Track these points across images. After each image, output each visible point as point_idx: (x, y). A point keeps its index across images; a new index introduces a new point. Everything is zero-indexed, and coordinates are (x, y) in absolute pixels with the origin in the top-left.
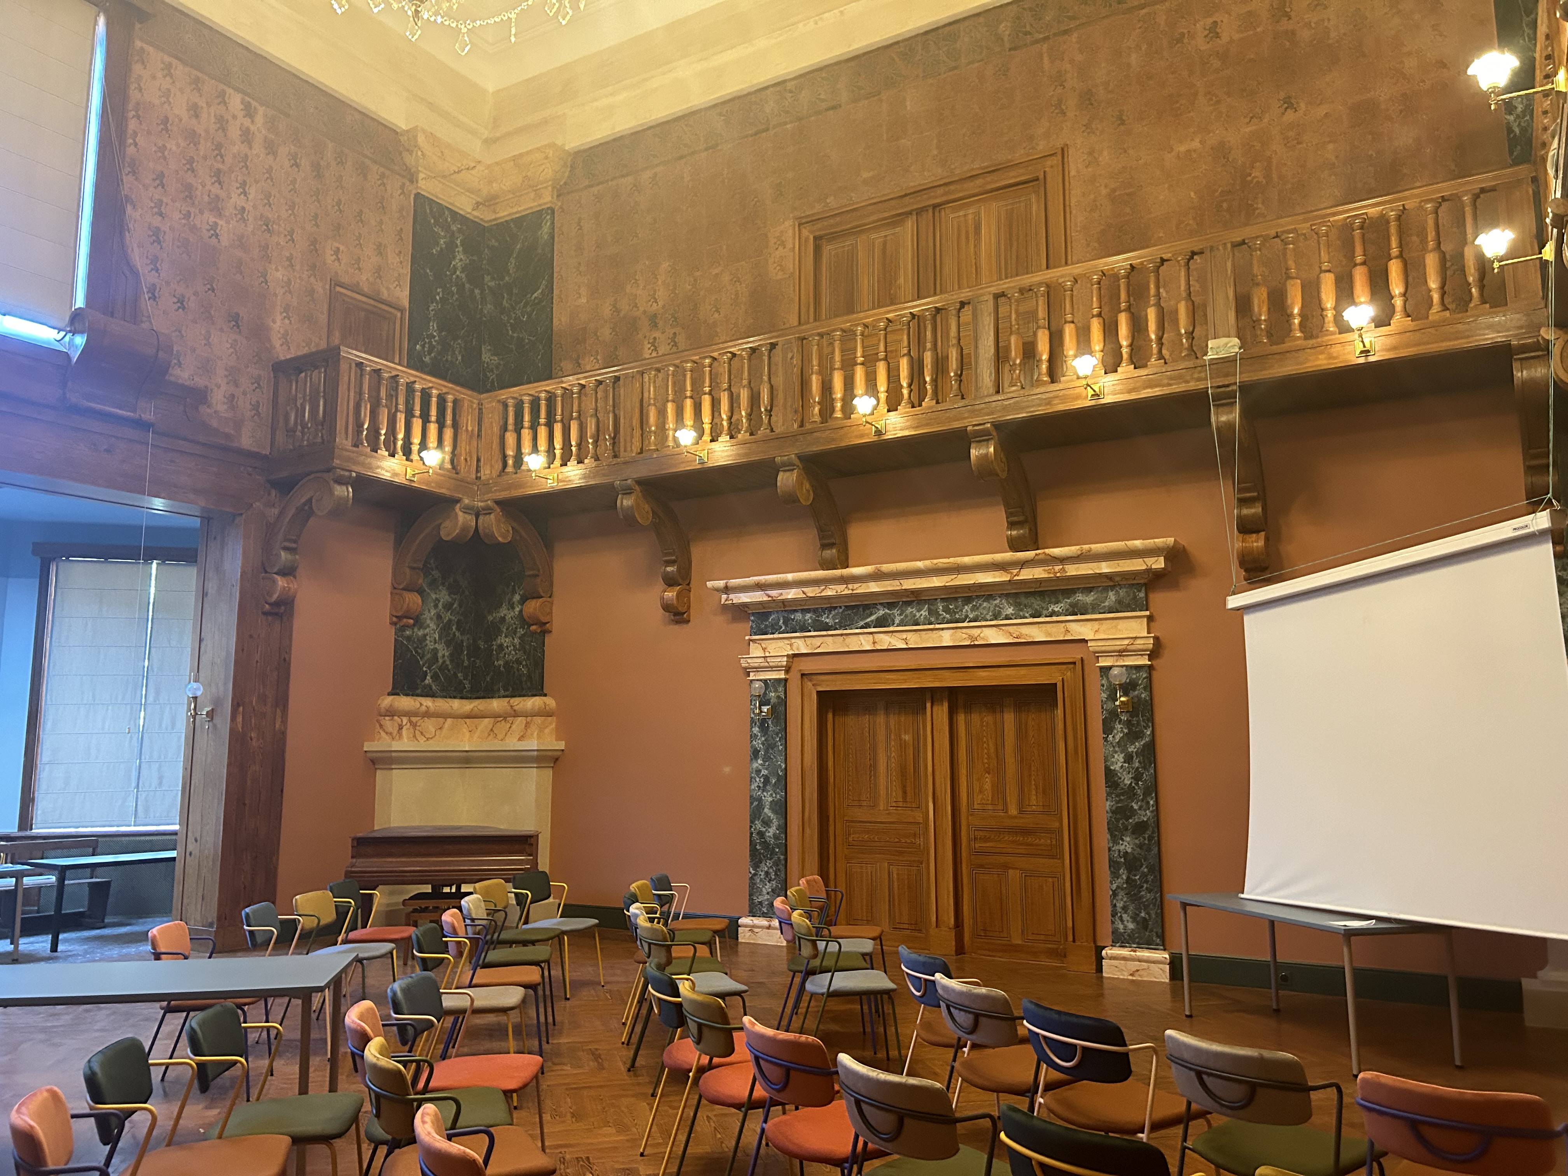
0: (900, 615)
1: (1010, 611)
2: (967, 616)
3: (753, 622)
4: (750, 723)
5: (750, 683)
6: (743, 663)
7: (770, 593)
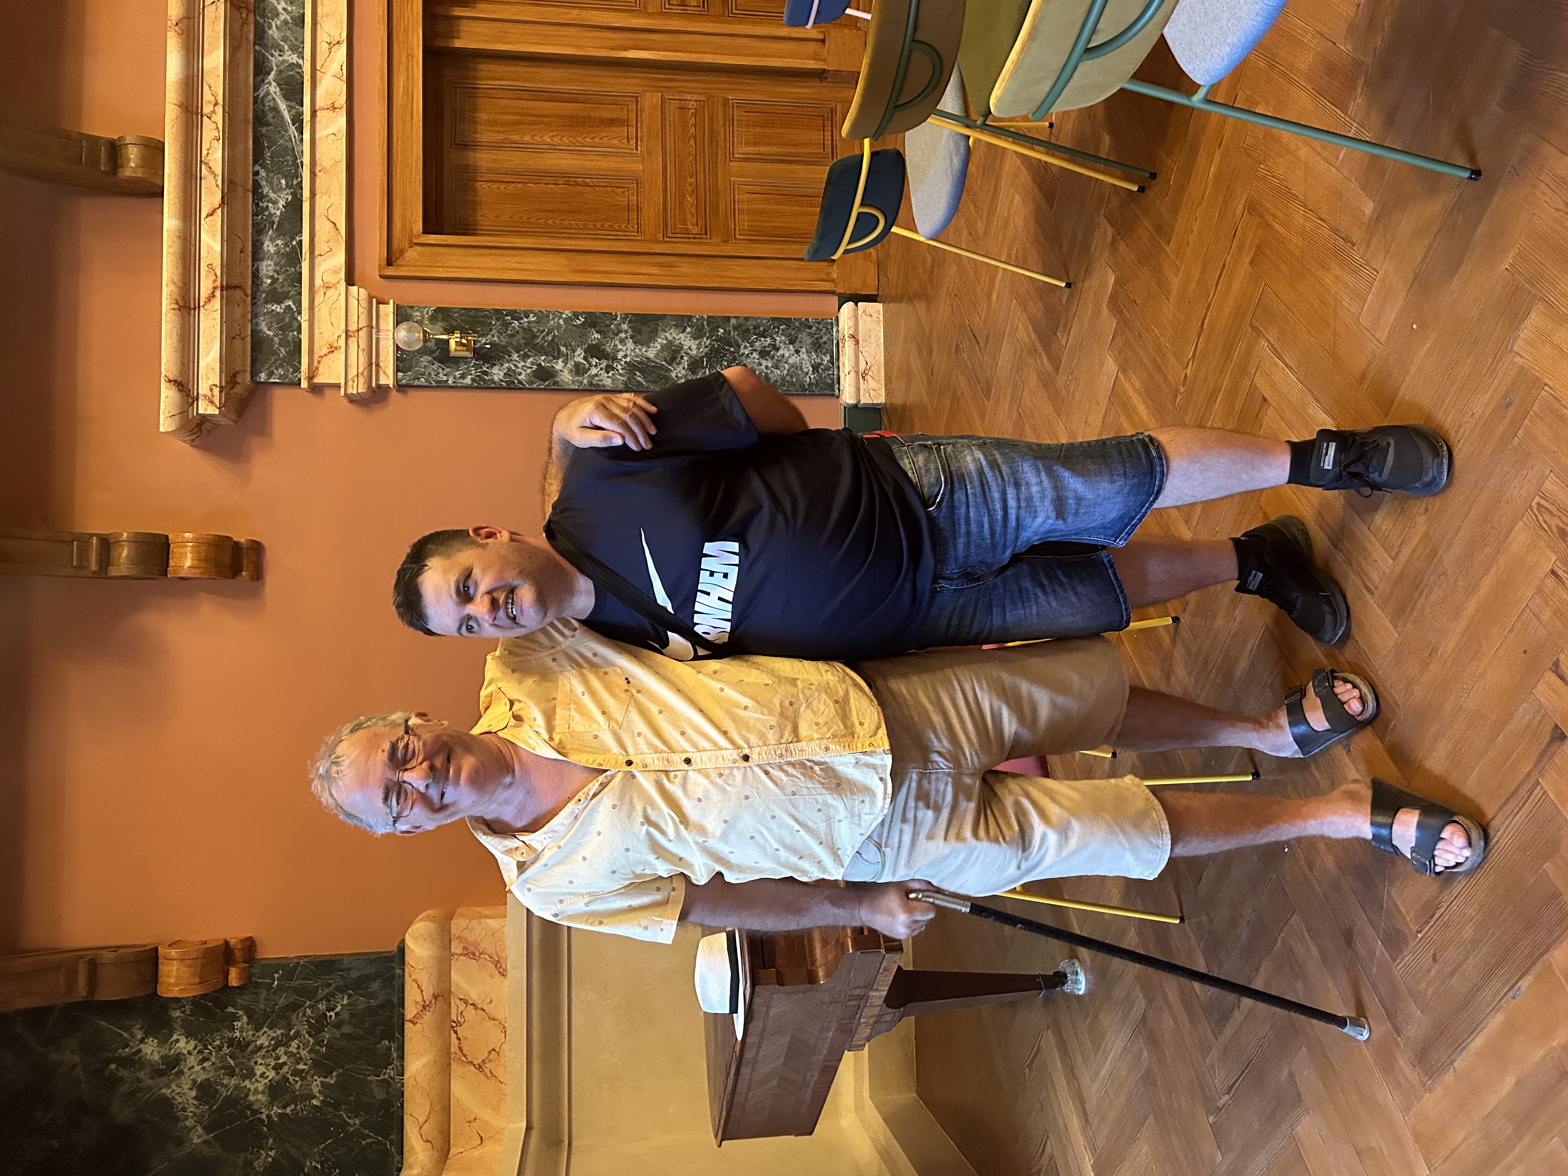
3: (271, 374)
4: (483, 385)
5: (401, 387)
6: (358, 387)
7: (204, 293)
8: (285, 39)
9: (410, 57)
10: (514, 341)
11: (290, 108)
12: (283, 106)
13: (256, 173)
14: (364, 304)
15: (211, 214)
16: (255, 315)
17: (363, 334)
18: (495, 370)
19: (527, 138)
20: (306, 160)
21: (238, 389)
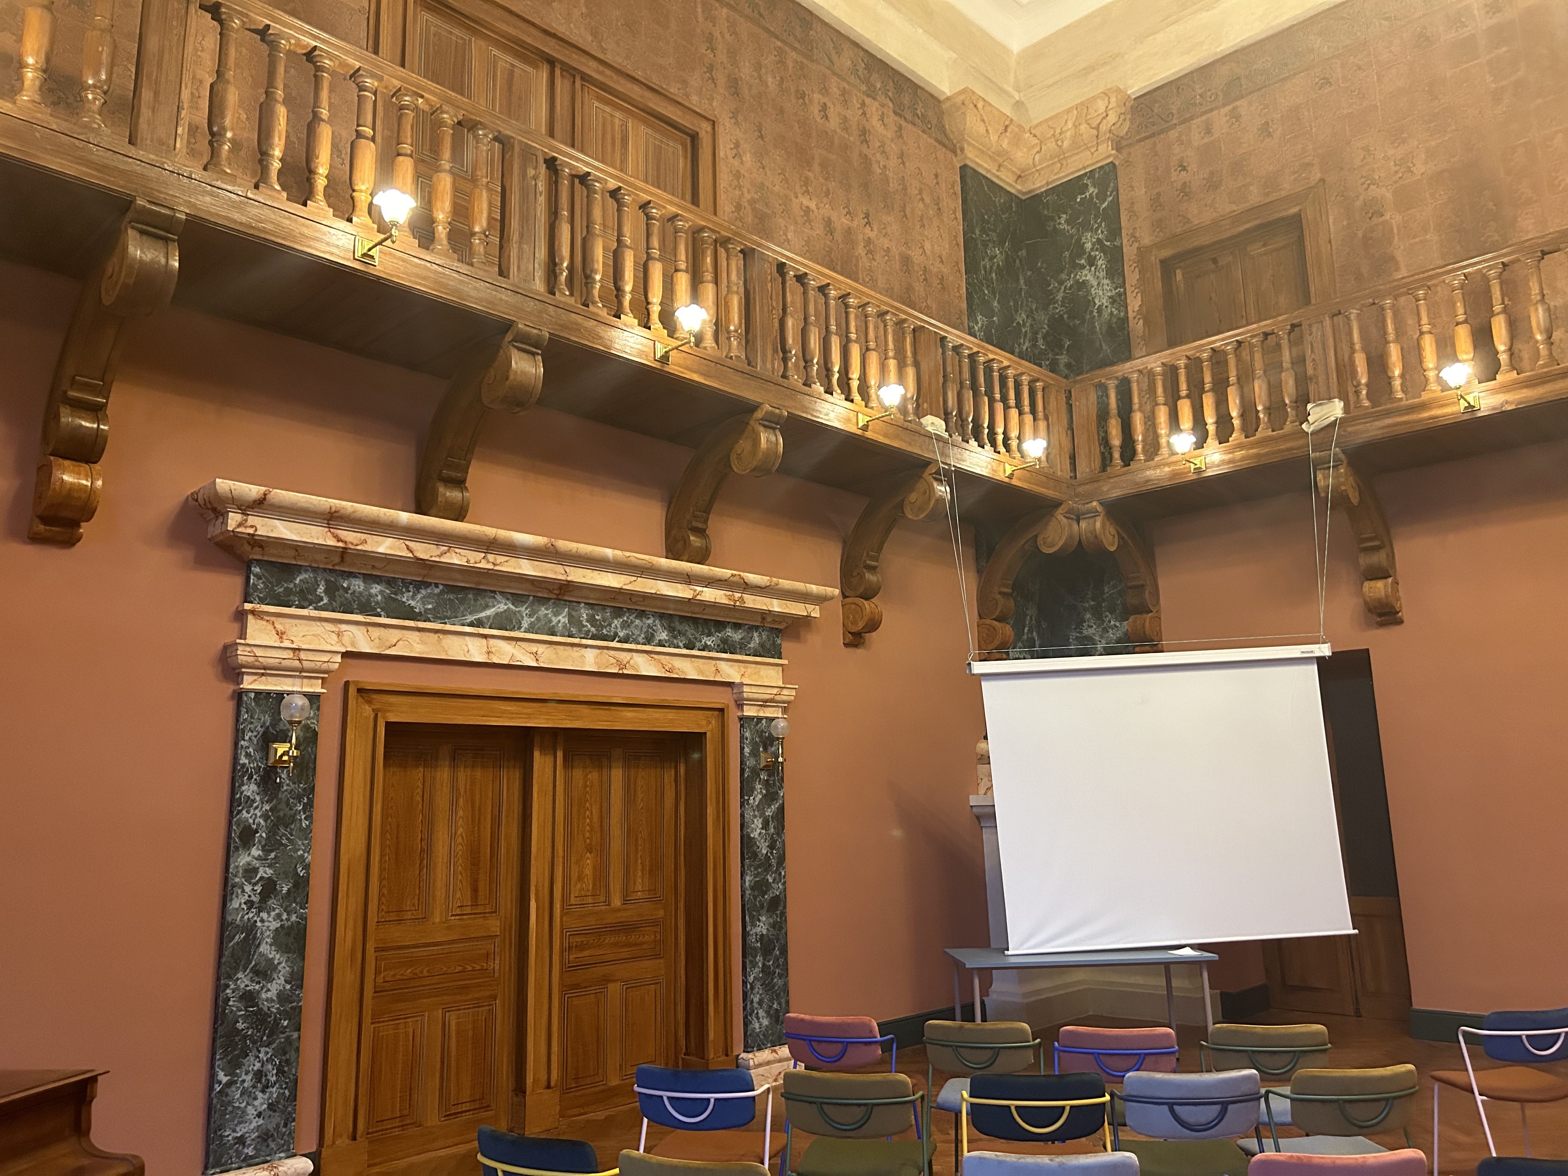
0: (530, 616)
1: (663, 636)
2: (616, 634)
3: (259, 577)
4: (237, 775)
5: (239, 696)
6: (243, 655)
7: (343, 534)
8: (538, 619)
9: (529, 716)
10: (283, 806)
11: (488, 617)
12: (489, 612)
13: (437, 585)
14: (325, 666)
15: (408, 548)
16: (315, 570)
17: (296, 663)
18: (254, 787)
19: (461, 813)
20: (448, 627)
21: (247, 548)
